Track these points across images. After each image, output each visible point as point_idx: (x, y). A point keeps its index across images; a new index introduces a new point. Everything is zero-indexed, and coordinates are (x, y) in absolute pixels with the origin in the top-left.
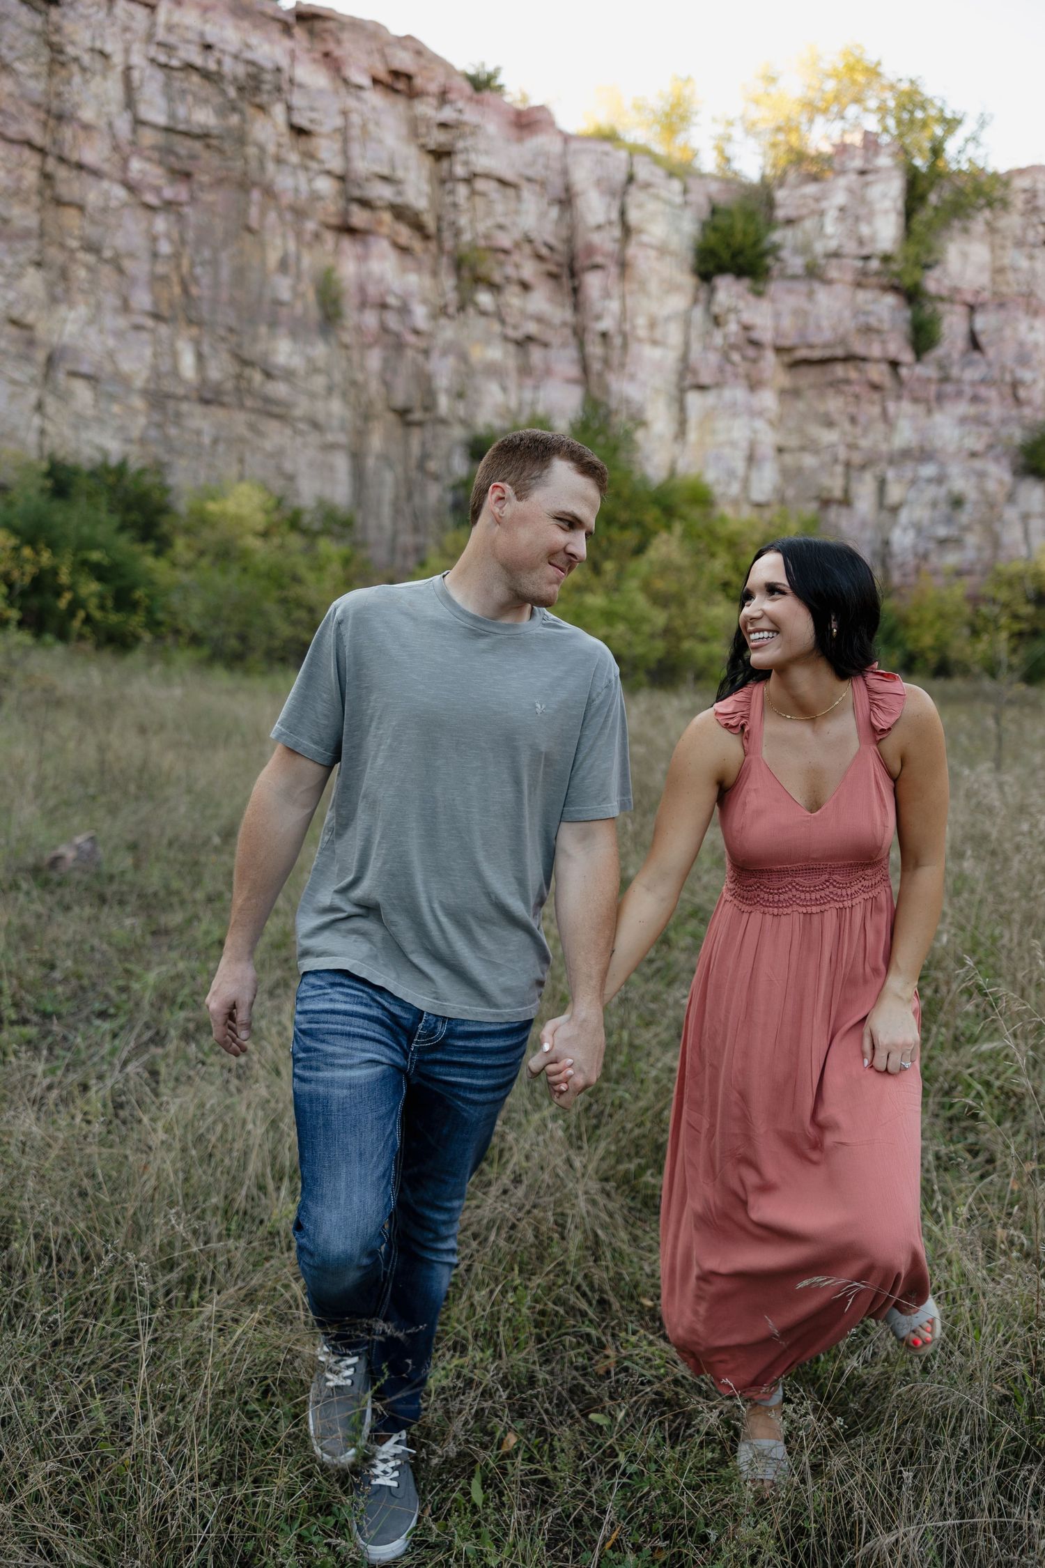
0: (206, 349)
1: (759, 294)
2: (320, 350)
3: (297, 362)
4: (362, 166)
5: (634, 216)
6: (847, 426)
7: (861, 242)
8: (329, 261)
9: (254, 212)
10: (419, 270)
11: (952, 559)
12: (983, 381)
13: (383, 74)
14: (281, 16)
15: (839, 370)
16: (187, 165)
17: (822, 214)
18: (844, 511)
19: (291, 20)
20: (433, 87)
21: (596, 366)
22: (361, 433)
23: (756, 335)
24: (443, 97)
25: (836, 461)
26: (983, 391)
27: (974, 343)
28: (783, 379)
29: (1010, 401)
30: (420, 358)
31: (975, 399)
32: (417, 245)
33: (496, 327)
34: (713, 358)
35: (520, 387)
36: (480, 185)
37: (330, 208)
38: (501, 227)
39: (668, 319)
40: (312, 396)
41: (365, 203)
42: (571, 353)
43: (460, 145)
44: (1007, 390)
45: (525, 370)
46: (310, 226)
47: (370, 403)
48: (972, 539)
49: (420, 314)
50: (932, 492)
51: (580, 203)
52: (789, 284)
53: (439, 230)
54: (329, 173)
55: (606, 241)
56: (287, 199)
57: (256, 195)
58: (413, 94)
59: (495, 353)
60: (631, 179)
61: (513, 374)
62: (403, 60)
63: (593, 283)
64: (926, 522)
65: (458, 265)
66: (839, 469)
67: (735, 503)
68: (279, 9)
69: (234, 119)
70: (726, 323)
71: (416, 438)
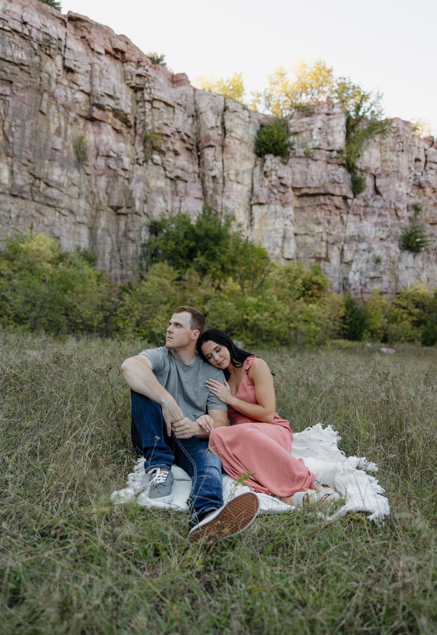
0: (15, 169)
1: (285, 164)
2: (75, 175)
3: (63, 180)
4: (99, 89)
5: (228, 125)
6: (326, 225)
7: (328, 144)
8: (81, 133)
9: (44, 104)
10: (125, 141)
11: (377, 287)
12: (382, 207)
13: (110, 50)
14: (60, 17)
15: (322, 199)
16: (10, 77)
17: (312, 130)
18: (327, 263)
19: (66, 20)
20: (134, 59)
21: (210, 192)
22: (95, 218)
23: (283, 181)
24: (139, 63)
25: (322, 240)
26: (383, 212)
27: (377, 191)
28: (296, 203)
29: (395, 217)
30: (126, 182)
31: (380, 215)
32: (124, 130)
33: (162, 171)
34: (265, 191)
35: (173, 200)
36: (156, 104)
37: (83, 107)
38: (166, 125)
39: (244, 172)
40: (70, 197)
41: (100, 107)
42: (198, 185)
43: (147, 85)
44: (393, 212)
45: (175, 193)
46: (73, 115)
47: (100, 203)
48: (386, 278)
49: (127, 162)
50: (366, 255)
51: (203, 117)
52: (298, 160)
53: (135, 124)
54: (82, 91)
55: (215, 135)
56: (61, 100)
57: (46, 96)
58: (124, 61)
59: (162, 183)
60: (226, 109)
61: (169, 194)
62: (121, 45)
63: (209, 153)
64: (364, 269)
65: (145, 140)
66: (324, 244)
67: (277, 258)
68: (60, 14)
69: (37, 59)
70: (271, 176)
71: (123, 221)
